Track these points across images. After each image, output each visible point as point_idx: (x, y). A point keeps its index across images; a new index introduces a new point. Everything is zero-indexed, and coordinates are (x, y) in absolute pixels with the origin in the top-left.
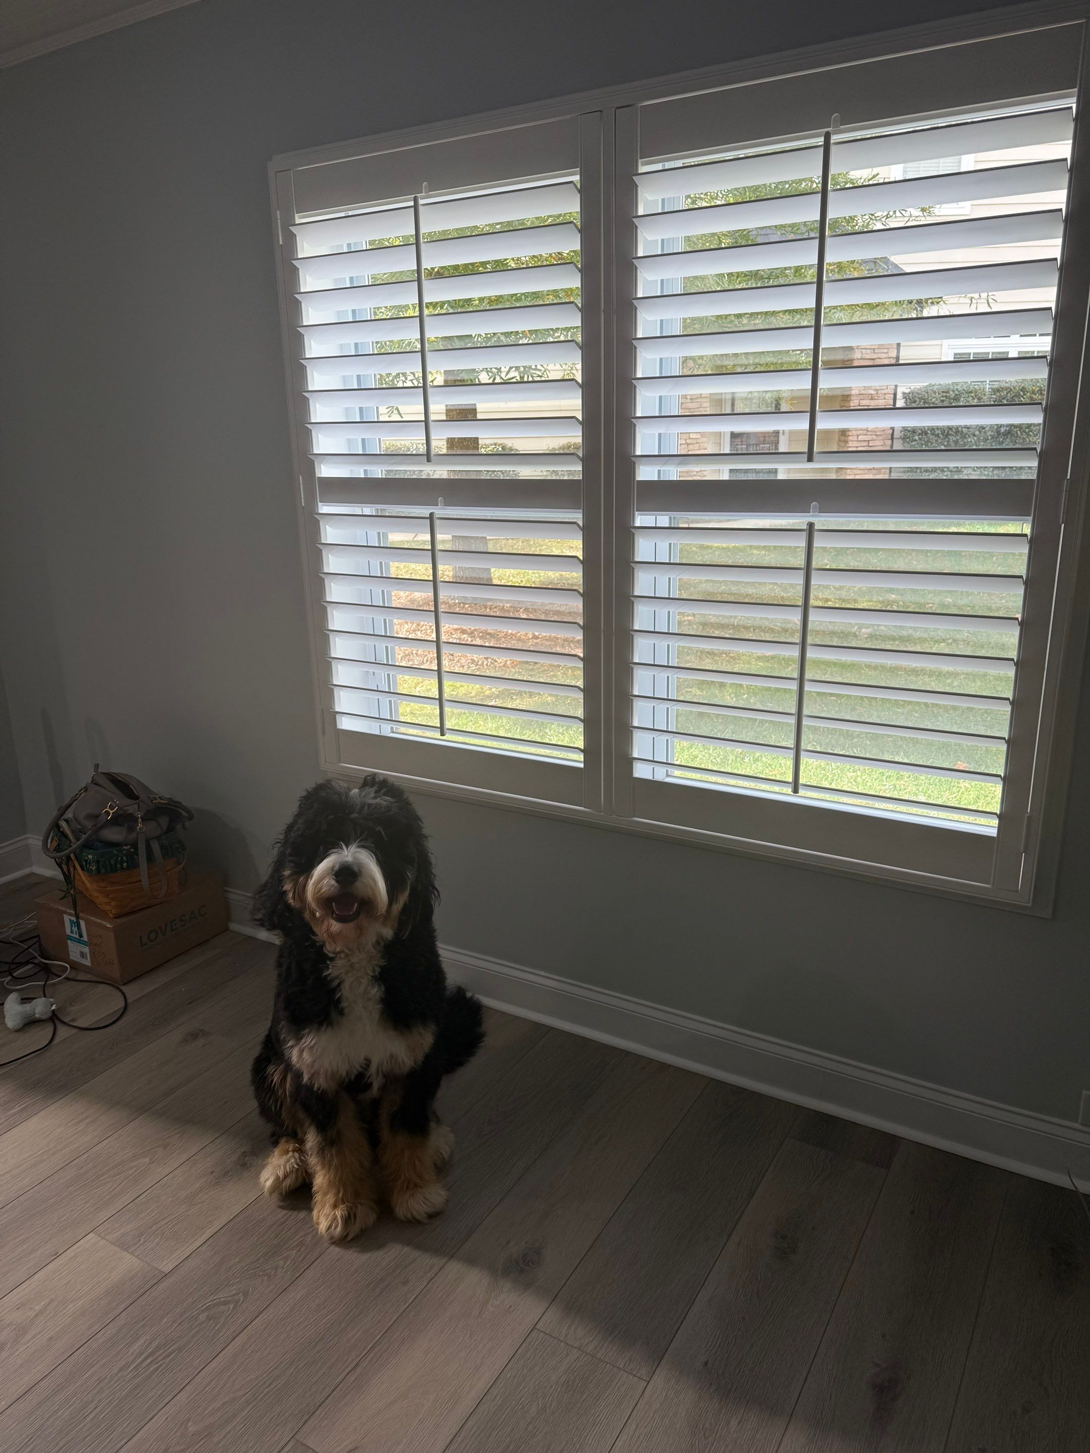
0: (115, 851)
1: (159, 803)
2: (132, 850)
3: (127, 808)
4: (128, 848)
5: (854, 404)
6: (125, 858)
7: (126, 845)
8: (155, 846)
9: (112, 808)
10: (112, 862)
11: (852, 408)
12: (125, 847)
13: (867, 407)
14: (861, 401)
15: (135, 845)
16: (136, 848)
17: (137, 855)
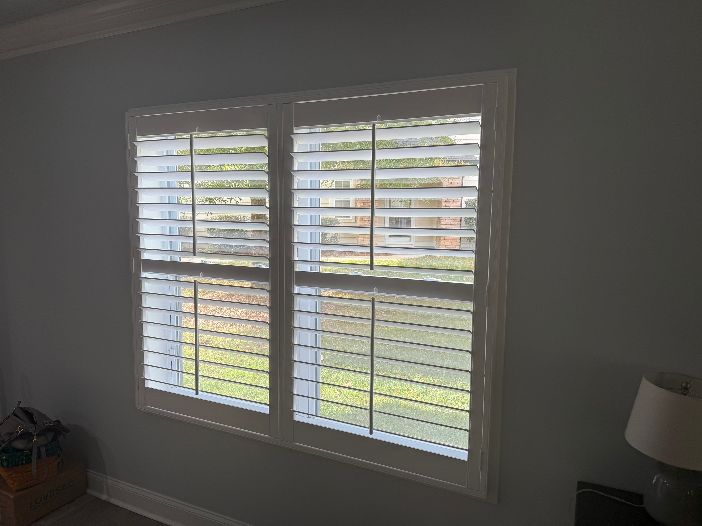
0: (19, 454)
1: (49, 426)
2: (29, 453)
3: (29, 429)
4: (27, 452)
5: (443, 206)
6: (24, 458)
7: (26, 450)
8: (43, 450)
9: (20, 429)
10: (17, 460)
11: (442, 207)
12: (25, 452)
13: (449, 207)
14: (446, 205)
15: (31, 450)
16: (32, 452)
17: (32, 455)
